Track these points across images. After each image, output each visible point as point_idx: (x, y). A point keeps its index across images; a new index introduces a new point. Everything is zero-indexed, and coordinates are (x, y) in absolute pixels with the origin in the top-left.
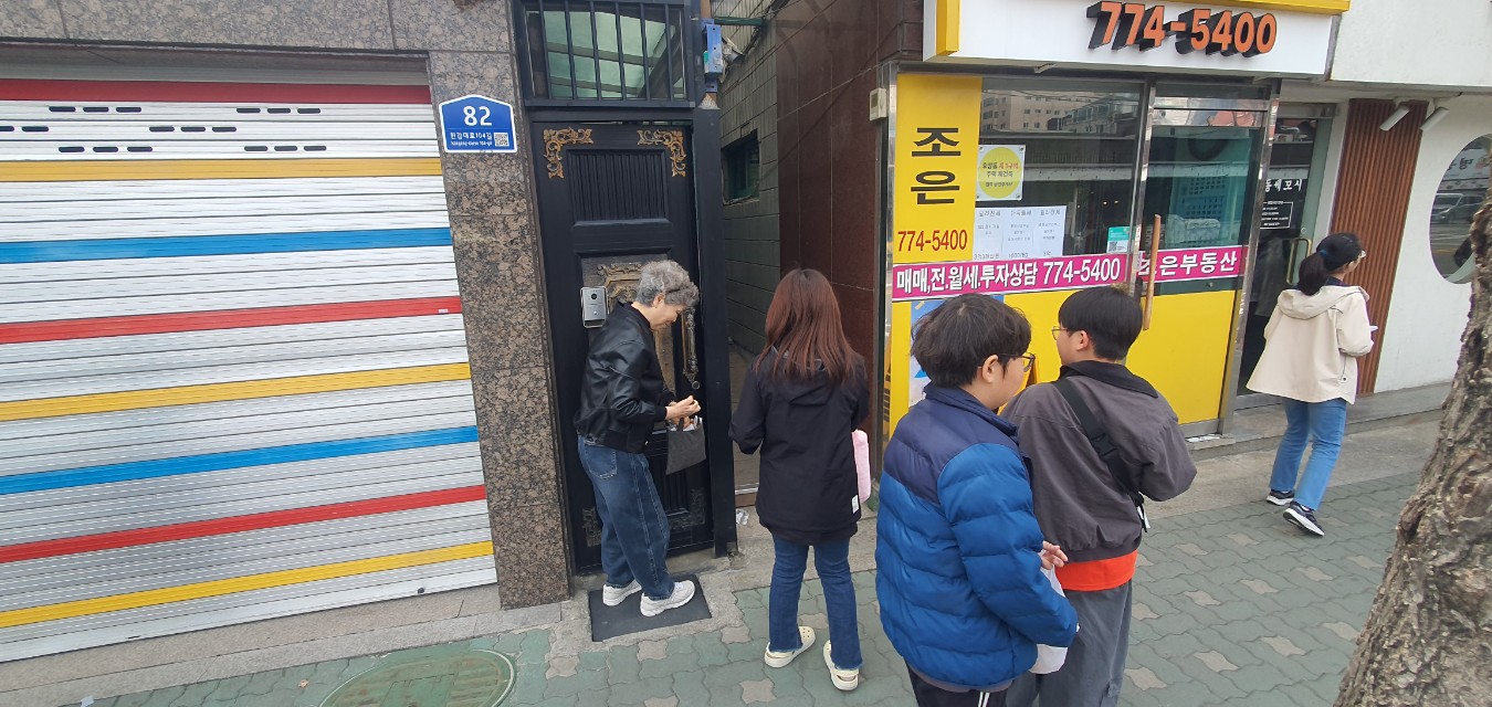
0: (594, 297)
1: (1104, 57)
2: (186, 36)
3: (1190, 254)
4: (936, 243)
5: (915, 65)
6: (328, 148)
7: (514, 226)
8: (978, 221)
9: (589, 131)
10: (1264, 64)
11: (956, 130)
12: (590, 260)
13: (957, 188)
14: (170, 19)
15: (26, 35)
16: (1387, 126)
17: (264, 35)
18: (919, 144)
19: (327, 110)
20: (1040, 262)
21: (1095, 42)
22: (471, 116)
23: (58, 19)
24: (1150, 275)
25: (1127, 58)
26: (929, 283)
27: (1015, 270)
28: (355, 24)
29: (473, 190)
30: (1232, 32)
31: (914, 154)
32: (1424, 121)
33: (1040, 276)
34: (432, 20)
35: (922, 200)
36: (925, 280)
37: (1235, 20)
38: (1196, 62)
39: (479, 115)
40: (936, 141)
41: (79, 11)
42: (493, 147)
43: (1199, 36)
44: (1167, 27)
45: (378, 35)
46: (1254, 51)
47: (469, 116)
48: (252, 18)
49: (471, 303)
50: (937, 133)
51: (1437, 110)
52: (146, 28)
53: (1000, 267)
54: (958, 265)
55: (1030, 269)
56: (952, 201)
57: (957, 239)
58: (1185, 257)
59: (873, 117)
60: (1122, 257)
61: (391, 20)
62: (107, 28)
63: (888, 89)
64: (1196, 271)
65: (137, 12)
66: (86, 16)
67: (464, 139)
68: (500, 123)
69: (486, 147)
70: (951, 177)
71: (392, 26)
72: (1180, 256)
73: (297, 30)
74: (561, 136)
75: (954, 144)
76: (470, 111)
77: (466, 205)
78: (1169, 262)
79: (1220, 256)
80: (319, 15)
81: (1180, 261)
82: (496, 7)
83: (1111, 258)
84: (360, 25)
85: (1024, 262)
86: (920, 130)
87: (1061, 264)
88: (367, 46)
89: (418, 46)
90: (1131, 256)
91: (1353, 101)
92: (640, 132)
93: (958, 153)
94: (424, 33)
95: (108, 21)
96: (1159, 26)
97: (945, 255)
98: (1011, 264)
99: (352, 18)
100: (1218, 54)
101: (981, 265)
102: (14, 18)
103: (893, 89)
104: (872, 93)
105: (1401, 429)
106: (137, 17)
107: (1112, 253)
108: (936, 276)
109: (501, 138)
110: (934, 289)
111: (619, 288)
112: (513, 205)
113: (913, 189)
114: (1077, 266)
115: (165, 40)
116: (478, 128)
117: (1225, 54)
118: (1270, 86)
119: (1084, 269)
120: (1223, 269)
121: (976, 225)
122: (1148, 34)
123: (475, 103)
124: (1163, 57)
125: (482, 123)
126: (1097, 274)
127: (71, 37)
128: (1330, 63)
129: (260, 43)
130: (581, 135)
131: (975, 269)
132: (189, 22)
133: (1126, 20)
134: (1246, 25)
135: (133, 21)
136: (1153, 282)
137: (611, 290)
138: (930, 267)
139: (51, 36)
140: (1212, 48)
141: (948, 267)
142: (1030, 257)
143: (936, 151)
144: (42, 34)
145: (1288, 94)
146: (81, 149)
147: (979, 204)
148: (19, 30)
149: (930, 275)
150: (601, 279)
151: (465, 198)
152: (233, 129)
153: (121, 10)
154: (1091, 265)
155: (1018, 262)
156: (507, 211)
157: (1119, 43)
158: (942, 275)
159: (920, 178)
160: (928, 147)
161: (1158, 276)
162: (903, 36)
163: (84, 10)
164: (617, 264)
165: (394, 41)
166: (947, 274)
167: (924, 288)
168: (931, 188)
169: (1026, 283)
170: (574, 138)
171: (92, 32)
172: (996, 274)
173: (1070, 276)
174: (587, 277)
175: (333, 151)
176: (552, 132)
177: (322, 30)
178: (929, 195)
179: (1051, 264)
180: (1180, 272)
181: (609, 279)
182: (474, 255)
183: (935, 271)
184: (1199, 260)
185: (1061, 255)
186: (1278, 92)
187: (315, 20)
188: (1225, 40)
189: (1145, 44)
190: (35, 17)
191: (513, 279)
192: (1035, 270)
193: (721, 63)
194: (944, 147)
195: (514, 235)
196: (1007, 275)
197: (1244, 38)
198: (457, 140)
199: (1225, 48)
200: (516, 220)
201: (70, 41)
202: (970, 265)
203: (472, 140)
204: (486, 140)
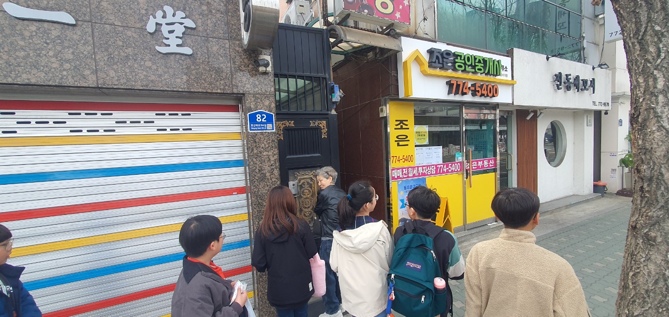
0: (294, 185)
1: (452, 97)
2: (151, 87)
3: (480, 161)
4: (404, 160)
5: (395, 98)
6: (193, 130)
7: (272, 159)
8: (416, 152)
9: (293, 122)
10: (495, 100)
11: (407, 121)
12: (291, 171)
13: (409, 141)
14: (145, 80)
15: (79, 85)
16: (528, 118)
17: (182, 87)
18: (396, 125)
19: (194, 114)
20: (436, 165)
21: (450, 92)
22: (259, 118)
23: (95, 79)
24: (470, 169)
25: (458, 98)
26: (402, 174)
27: (429, 169)
28: (218, 83)
29: (258, 146)
30: (487, 90)
31: (395, 129)
32: (537, 117)
33: (436, 170)
34: (247, 82)
35: (398, 145)
36: (401, 173)
37: (487, 86)
38: (477, 99)
39: (262, 117)
40: (402, 124)
41: (105, 76)
42: (266, 130)
43: (478, 91)
44: (469, 88)
45: (227, 87)
46: (493, 96)
47: (258, 118)
48: (178, 80)
49: (255, 190)
50: (401, 122)
51: (541, 113)
52: (134, 83)
53: (424, 168)
54: (411, 168)
55: (433, 168)
56: (408, 145)
57: (409, 158)
58: (479, 162)
59: (381, 116)
60: (460, 163)
61: (232, 82)
62: (116, 83)
63: (386, 106)
64: (483, 166)
65: (131, 77)
66: (108, 78)
67: (256, 127)
68: (269, 119)
69: (264, 130)
70: (407, 137)
71: (232, 84)
72: (477, 162)
73: (195, 85)
74: (282, 124)
75: (407, 125)
76: (259, 116)
77: (255, 151)
78: (475, 164)
79: (489, 162)
80: (205, 80)
81: (478, 164)
82: (270, 78)
83: (457, 163)
84: (220, 84)
85: (431, 165)
86: (396, 121)
87: (442, 166)
88: (222, 91)
89: (241, 92)
90: (463, 162)
91: (517, 110)
92: (311, 122)
93: (408, 129)
94: (244, 87)
95: (117, 80)
96: (467, 88)
97: (406, 164)
98: (427, 166)
99: (217, 81)
100: (483, 97)
101: (418, 167)
102: (75, 78)
103: (388, 105)
104: (380, 108)
105: (550, 216)
106: (130, 79)
107: (456, 161)
108: (404, 172)
109: (269, 126)
110: (404, 176)
111: (302, 181)
112: (272, 151)
113: (396, 141)
114: (447, 167)
115: (141, 88)
116: (261, 123)
117: (485, 97)
118: (495, 106)
119: (449, 167)
120: (490, 166)
121: (415, 154)
122: (464, 91)
123: (261, 113)
124: (468, 98)
125: (263, 121)
126: (454, 169)
127: (100, 86)
128: (513, 100)
129: (180, 90)
130: (290, 123)
131: (416, 168)
132: (152, 81)
133: (458, 86)
134: (490, 89)
135: (128, 80)
136: (471, 171)
137: (299, 182)
138: (403, 168)
139: (90, 86)
140: (482, 95)
141: (408, 168)
142: (433, 164)
143: (402, 128)
144: (86, 85)
145: (501, 108)
146: (81, 131)
147: (416, 146)
148: (76, 83)
149: (403, 171)
150: (296, 178)
151: (255, 149)
152: (153, 122)
153: (124, 76)
154: (451, 166)
155: (429, 166)
156: (270, 153)
157: (456, 93)
158: (406, 171)
159: (397, 137)
160: (399, 127)
161: (472, 169)
162: (392, 88)
163: (107, 75)
164: (302, 172)
165: (232, 90)
166: (408, 171)
167: (401, 176)
168: (402, 140)
169: (433, 173)
170: (287, 124)
171: (109, 83)
172: (423, 170)
173: (445, 170)
174: (291, 178)
175: (195, 130)
176: (280, 122)
177: (206, 85)
178: (401, 143)
179: (439, 166)
180: (478, 167)
181: (299, 178)
182: (257, 171)
183: (404, 170)
184: (483, 163)
185: (441, 162)
186: (498, 107)
187: (203, 81)
188: (485, 92)
189: (464, 94)
190: (85, 78)
191: (271, 179)
192: (435, 168)
193: (339, 98)
194: (404, 127)
195: (272, 162)
196: (426, 170)
197: (490, 92)
198: (253, 127)
199: (486, 95)
200: (273, 157)
201: (98, 88)
202: (415, 167)
203: (259, 127)
204: (264, 127)
